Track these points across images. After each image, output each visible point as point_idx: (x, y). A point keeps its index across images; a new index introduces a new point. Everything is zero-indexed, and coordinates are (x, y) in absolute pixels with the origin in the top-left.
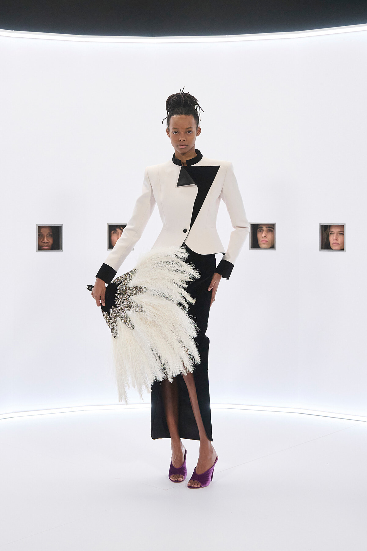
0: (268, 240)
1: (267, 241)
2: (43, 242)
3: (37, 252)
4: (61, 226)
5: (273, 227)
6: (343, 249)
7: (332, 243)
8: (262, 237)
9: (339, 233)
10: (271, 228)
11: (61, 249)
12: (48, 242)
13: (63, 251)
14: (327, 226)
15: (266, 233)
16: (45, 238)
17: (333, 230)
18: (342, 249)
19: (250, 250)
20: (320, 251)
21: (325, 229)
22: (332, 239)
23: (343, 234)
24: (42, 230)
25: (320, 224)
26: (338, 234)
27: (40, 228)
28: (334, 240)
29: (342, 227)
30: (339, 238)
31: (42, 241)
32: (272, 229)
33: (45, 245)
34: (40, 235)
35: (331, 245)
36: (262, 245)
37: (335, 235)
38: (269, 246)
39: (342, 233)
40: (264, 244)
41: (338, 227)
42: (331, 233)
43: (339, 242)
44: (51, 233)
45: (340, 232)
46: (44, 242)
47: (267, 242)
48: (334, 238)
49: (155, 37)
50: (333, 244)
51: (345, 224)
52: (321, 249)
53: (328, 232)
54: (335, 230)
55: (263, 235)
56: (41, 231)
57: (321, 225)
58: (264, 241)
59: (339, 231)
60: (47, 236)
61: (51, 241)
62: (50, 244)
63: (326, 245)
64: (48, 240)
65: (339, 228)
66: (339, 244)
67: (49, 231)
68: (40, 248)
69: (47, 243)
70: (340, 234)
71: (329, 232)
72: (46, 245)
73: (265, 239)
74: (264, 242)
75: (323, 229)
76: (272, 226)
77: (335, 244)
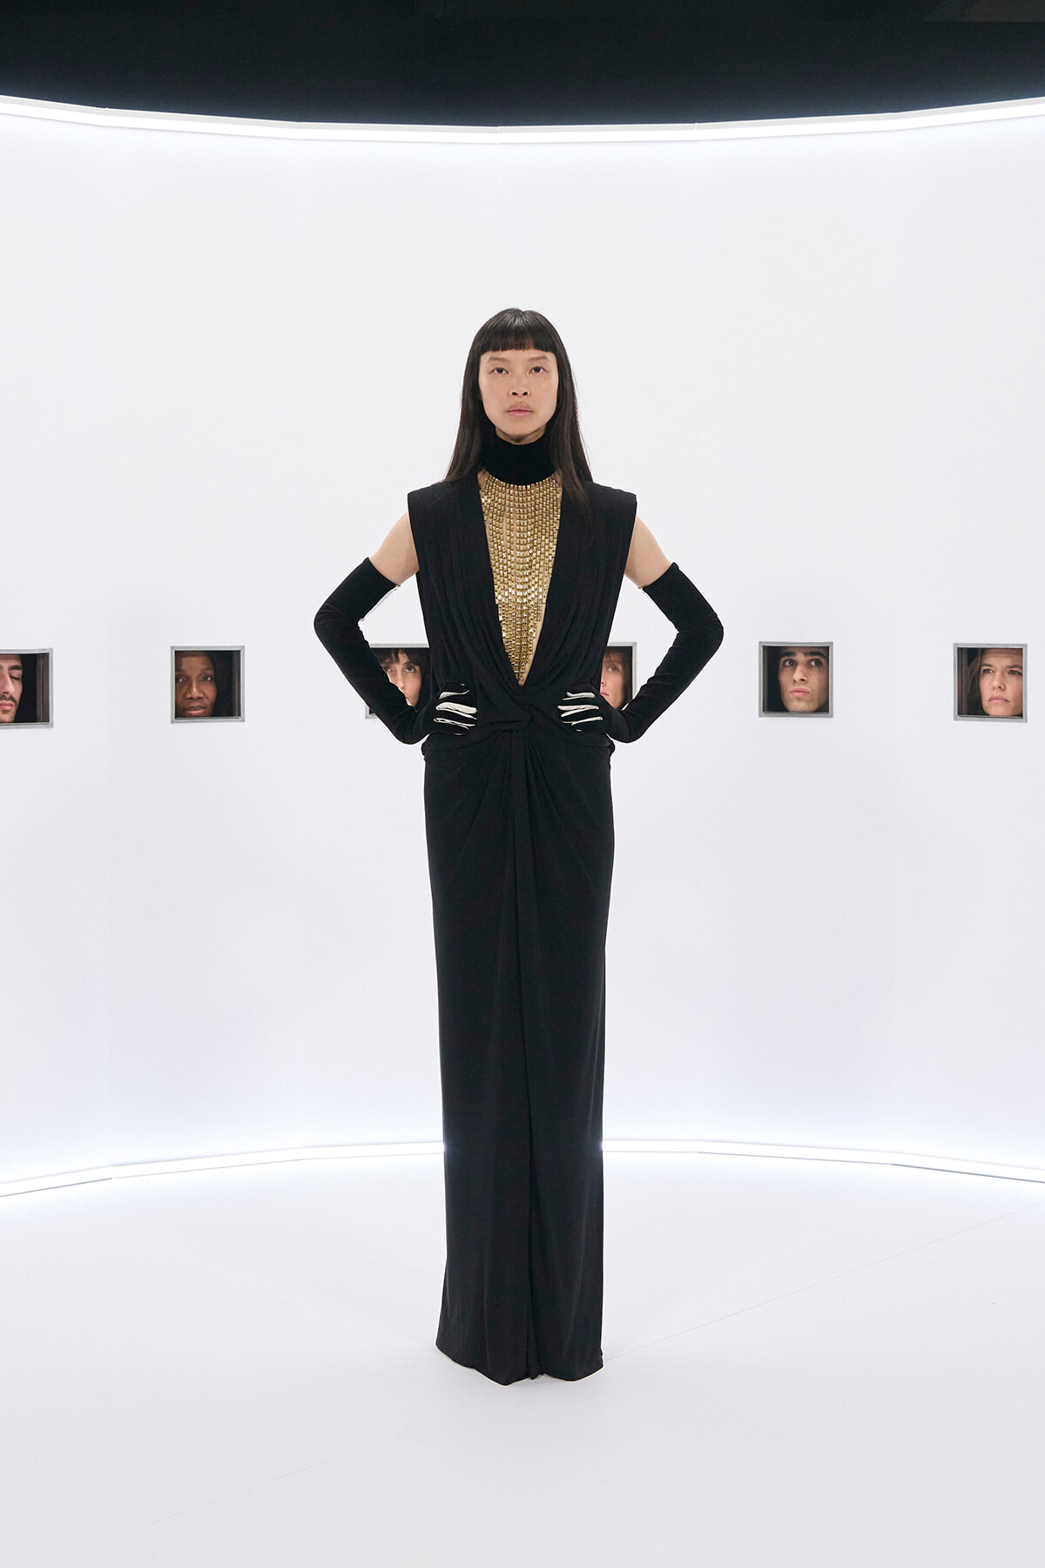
0: (810, 690)
1: (808, 693)
2: (189, 696)
3: (172, 722)
4: (239, 651)
5: (825, 655)
6: (1021, 715)
7: (988, 699)
8: (794, 681)
9: (1009, 669)
10: (820, 656)
11: (239, 715)
12: (201, 695)
13: (244, 721)
14: (976, 649)
15: (805, 670)
16: (194, 685)
17: (992, 661)
18: (1019, 714)
19: (760, 716)
20: (955, 719)
21: (971, 660)
22: (988, 686)
23: (1021, 674)
24: (187, 662)
25: (955, 644)
26: (1007, 674)
27: (180, 655)
28: (994, 688)
29: (1018, 652)
30: (1007, 685)
31: (184, 695)
32: (823, 660)
33: (193, 705)
34: (181, 679)
35: (985, 703)
36: (794, 705)
37: (998, 674)
38: (814, 706)
39: (1017, 671)
40: (799, 699)
41: (1007, 653)
42: (986, 671)
43: (1009, 694)
44: (210, 672)
45: (1010, 667)
46: (191, 698)
47: (808, 695)
48: (996, 684)
49: (498, 128)
50: (990, 700)
51: (1026, 645)
52: (959, 714)
53: (977, 668)
54: (998, 663)
55: (798, 675)
56: (183, 668)
57: (958, 648)
58: (799, 692)
59: (1010, 664)
60: (198, 681)
61: (209, 691)
62: (207, 702)
63: (970, 704)
64: (205, 692)
65: (1008, 657)
66: (1007, 701)
67: (205, 667)
68: (182, 712)
69: (200, 698)
70: (1012, 673)
71: (980, 668)
72: (195, 704)
73: (803, 687)
74: (800, 694)
75: (965, 658)
76: (822, 651)
77: (995, 701)
